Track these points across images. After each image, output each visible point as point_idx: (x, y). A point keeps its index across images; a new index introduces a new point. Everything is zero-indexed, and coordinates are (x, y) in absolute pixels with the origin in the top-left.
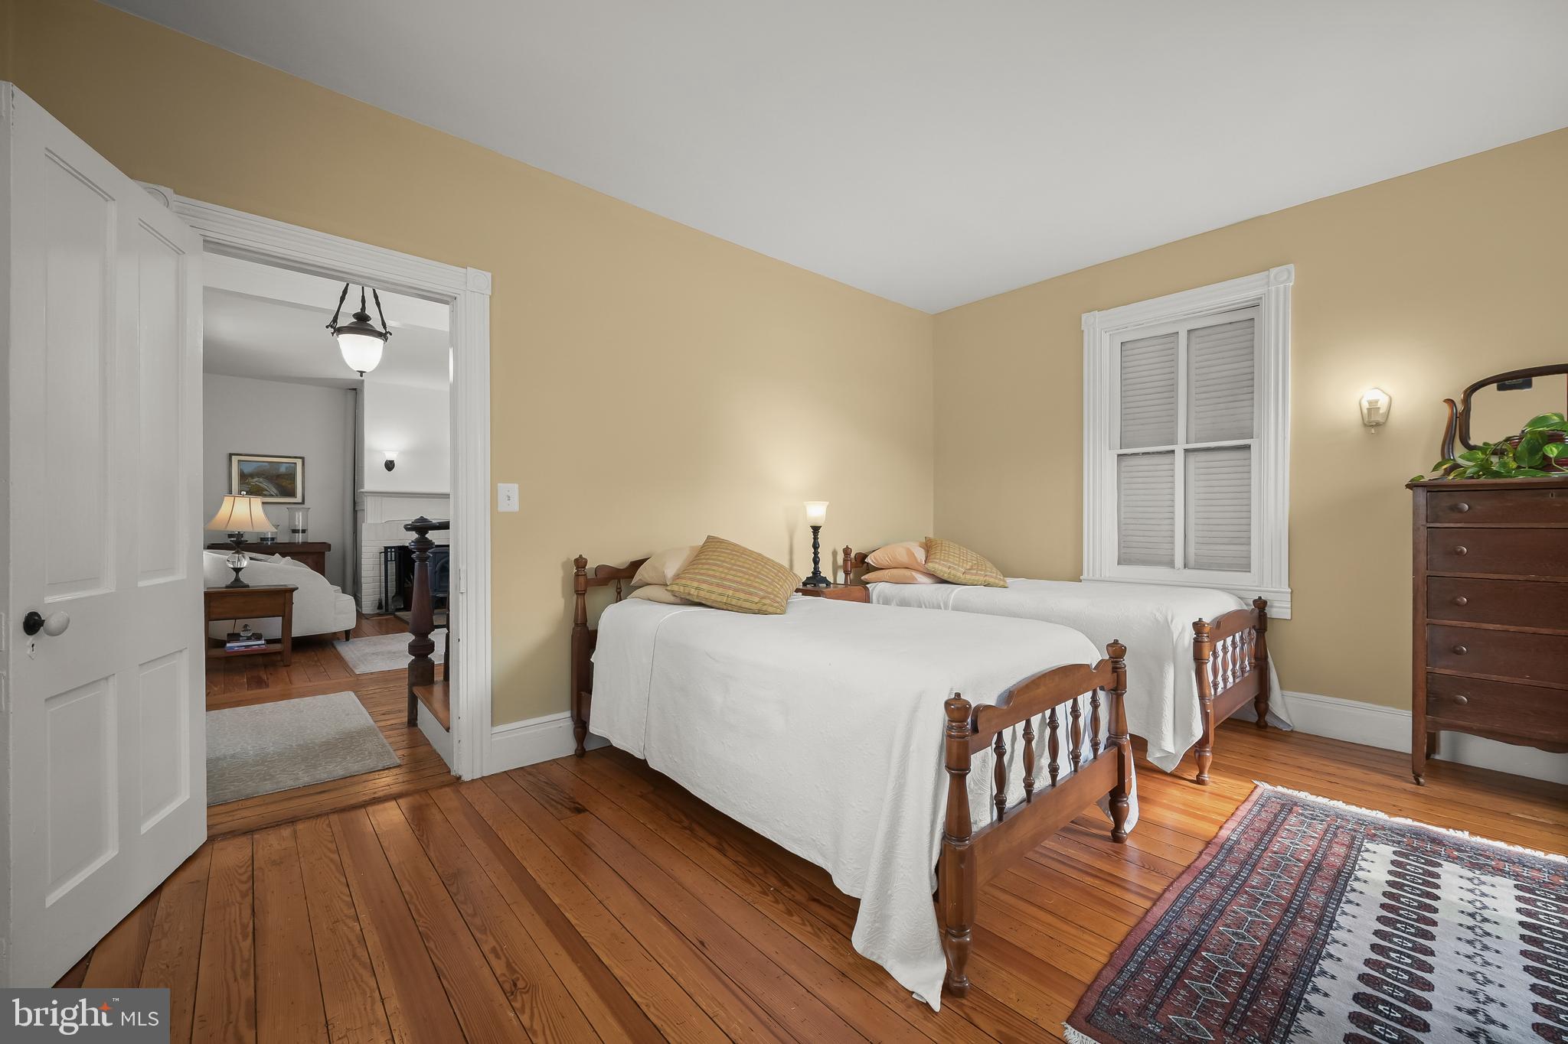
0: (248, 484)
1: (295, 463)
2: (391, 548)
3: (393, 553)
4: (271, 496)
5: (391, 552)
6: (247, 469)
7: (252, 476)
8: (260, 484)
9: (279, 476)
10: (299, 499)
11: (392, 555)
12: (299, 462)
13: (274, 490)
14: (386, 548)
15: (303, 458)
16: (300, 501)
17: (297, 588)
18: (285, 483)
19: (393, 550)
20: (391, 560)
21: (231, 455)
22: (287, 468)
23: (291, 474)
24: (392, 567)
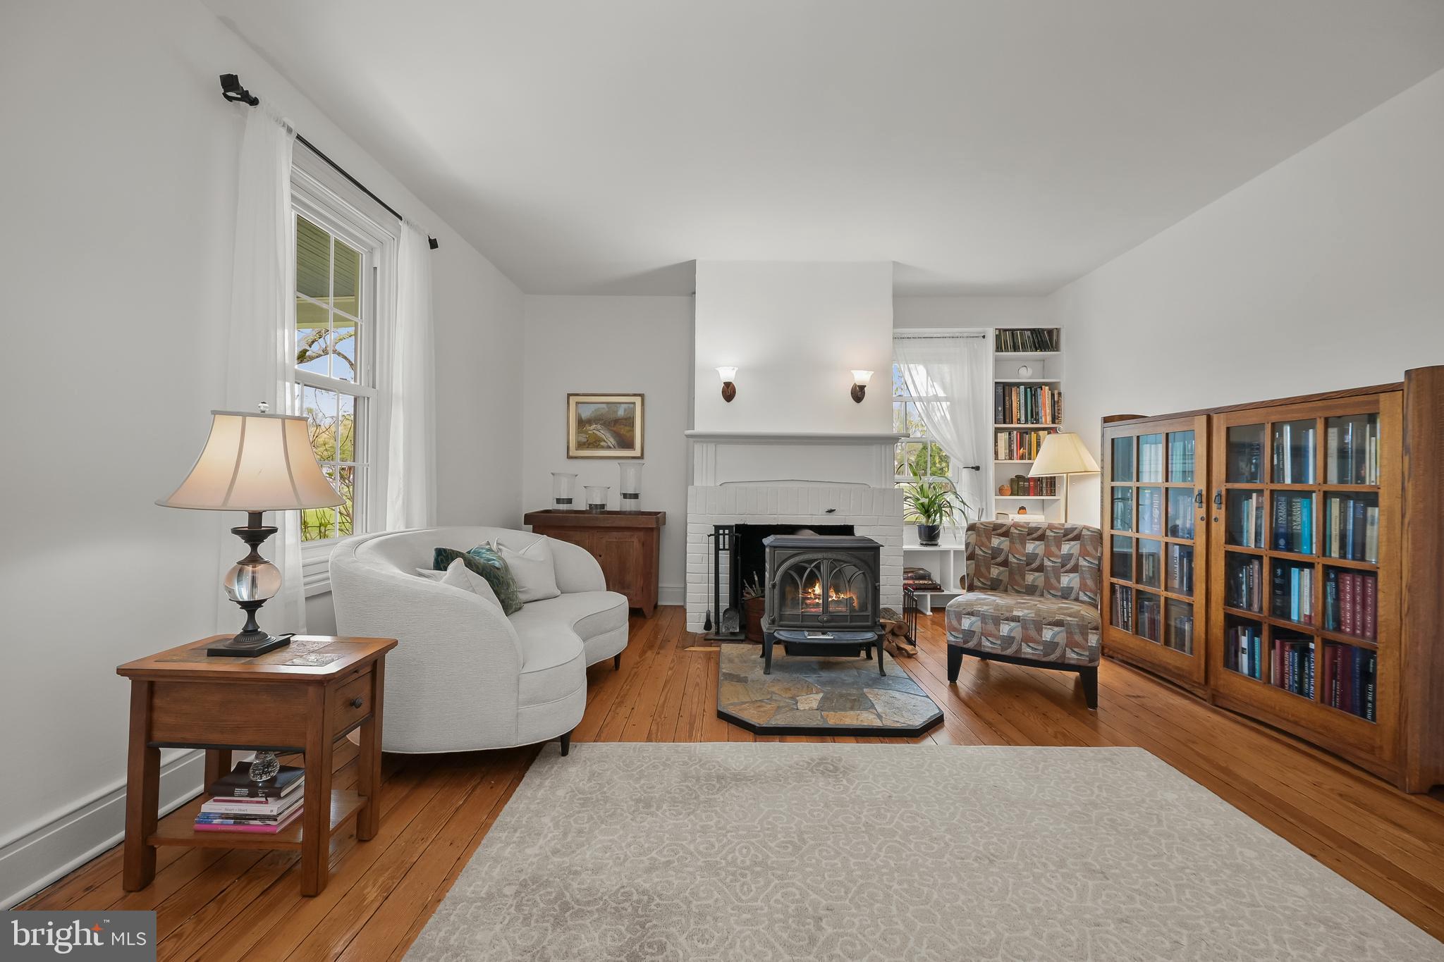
0: (586, 432)
1: (634, 403)
2: (724, 527)
3: (727, 537)
4: (609, 447)
5: (724, 534)
6: (586, 413)
7: (589, 422)
8: (597, 433)
9: (617, 421)
10: (637, 453)
11: (725, 541)
12: (638, 400)
13: (611, 441)
14: (717, 528)
15: (642, 396)
16: (639, 455)
17: (394, 644)
18: (623, 430)
19: (727, 532)
20: (724, 549)
21: (569, 395)
22: (625, 410)
23: (630, 418)
24: (725, 557)
